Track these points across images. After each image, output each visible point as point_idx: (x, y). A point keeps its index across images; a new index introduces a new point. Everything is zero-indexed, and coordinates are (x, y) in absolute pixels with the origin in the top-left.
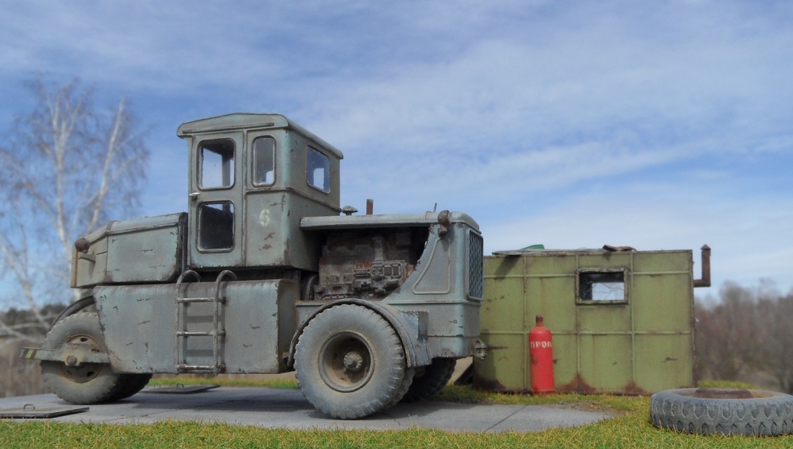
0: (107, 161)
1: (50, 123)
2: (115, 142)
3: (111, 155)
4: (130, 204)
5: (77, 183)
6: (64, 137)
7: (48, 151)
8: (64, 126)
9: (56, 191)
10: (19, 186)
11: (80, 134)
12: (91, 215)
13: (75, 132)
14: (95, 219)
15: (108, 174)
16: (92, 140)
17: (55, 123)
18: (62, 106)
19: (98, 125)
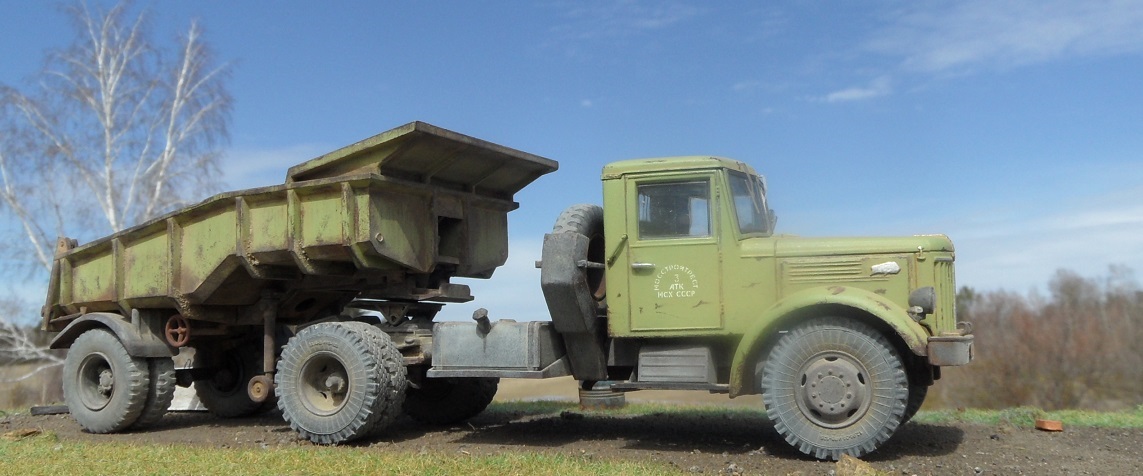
0: (173, 114)
3: (178, 104)
4: (206, 171)
5: (131, 145)
6: (113, 81)
7: (92, 101)
8: (113, 63)
9: (104, 157)
10: (53, 151)
11: (134, 74)
13: (129, 73)
14: (157, 194)
15: (176, 132)
16: (151, 83)
17: (100, 61)
18: (111, 38)
19: (159, 64)
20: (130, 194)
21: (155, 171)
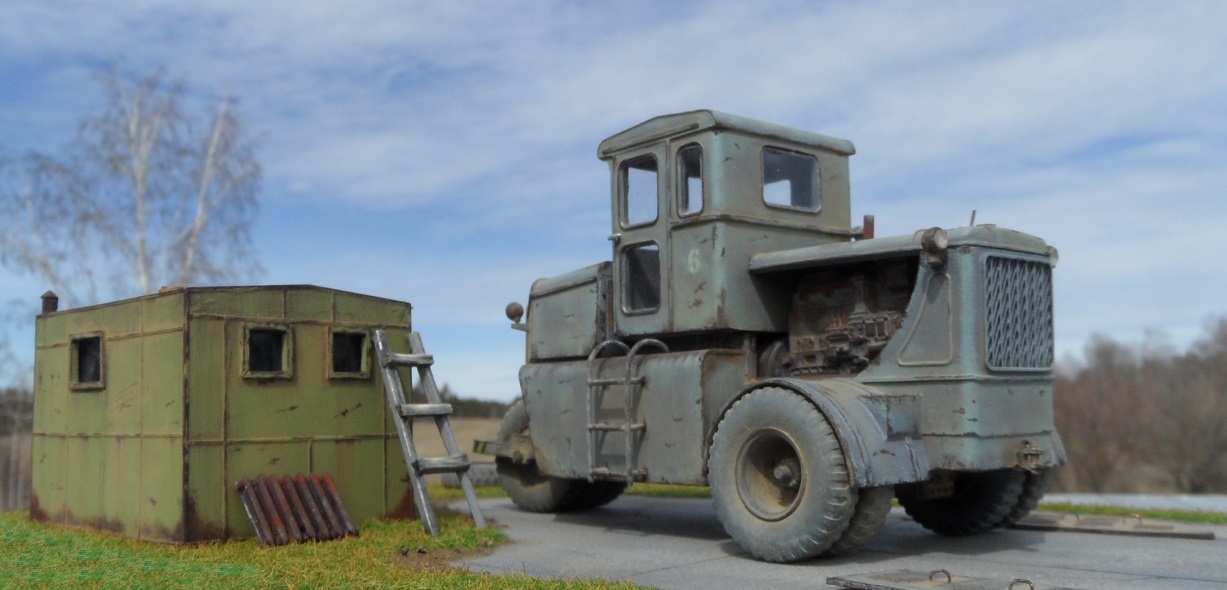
0: (205, 182)
1: (127, 130)
2: (214, 155)
3: (209, 172)
4: (236, 240)
5: (164, 212)
6: (145, 149)
7: (124, 169)
8: (145, 131)
9: (136, 223)
10: (85, 218)
11: (166, 144)
12: (184, 257)
13: (160, 143)
14: (189, 262)
15: (207, 199)
16: (182, 152)
17: (133, 128)
18: (141, 105)
19: (190, 131)
20: (161, 261)
21: (188, 238)
